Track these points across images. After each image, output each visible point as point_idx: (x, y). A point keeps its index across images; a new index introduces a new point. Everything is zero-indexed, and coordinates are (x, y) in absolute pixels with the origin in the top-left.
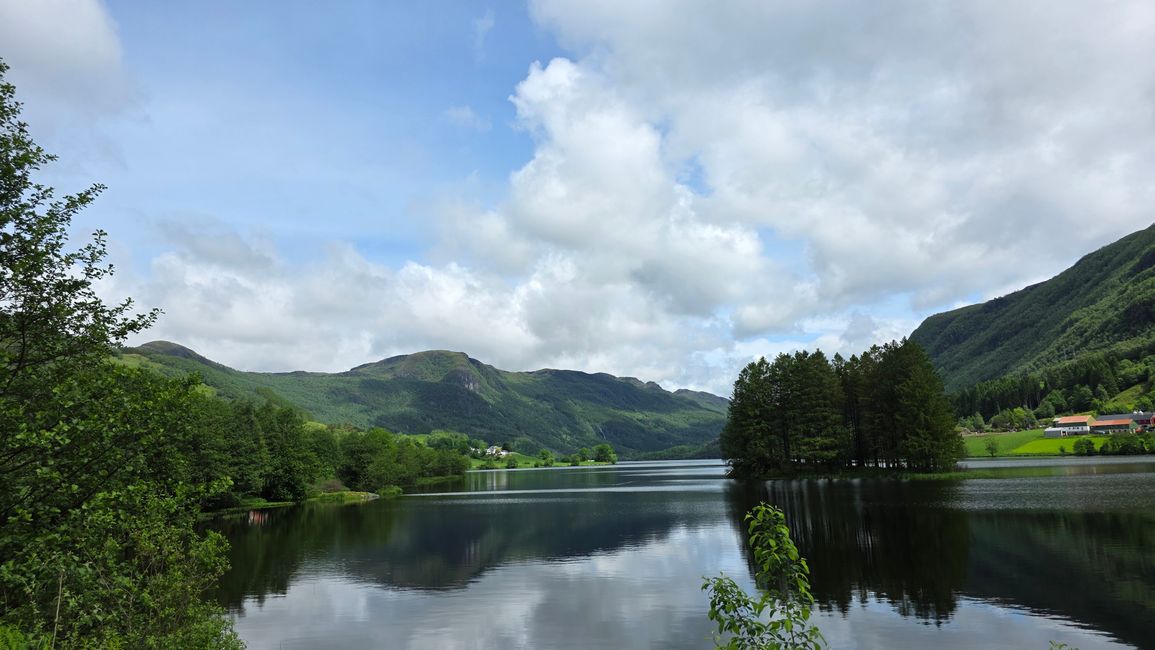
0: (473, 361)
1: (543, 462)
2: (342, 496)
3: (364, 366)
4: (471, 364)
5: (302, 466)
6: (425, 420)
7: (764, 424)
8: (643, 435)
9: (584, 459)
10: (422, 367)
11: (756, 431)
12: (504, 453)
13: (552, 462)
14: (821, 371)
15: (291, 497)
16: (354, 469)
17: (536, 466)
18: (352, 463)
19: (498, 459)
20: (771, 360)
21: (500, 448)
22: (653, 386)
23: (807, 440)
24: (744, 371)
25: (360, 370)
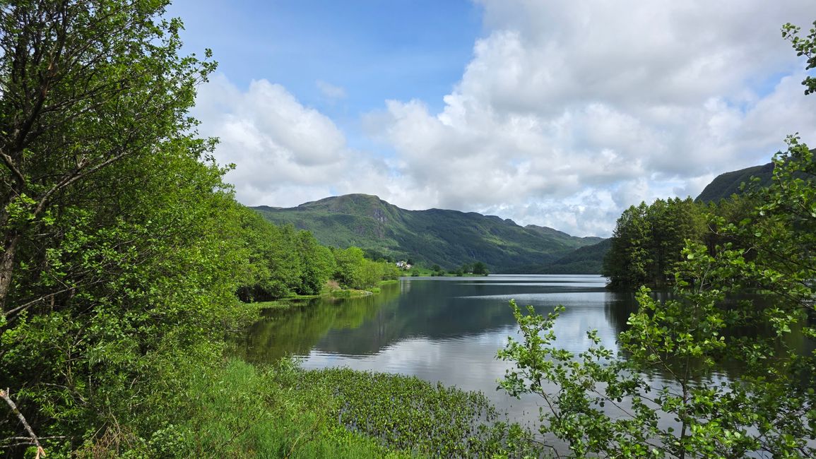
0: (383, 202)
1: (437, 273)
2: (349, 292)
3: (308, 203)
4: (382, 204)
5: (319, 270)
6: (350, 242)
7: (643, 251)
8: (502, 257)
9: (465, 272)
10: (347, 205)
11: (637, 256)
12: (409, 266)
13: (443, 273)
14: (691, 213)
15: (312, 292)
16: (343, 274)
17: (432, 275)
18: (340, 269)
19: (405, 270)
20: (649, 203)
21: (405, 263)
22: (509, 222)
23: (678, 263)
24: (626, 212)
25: (305, 206)
